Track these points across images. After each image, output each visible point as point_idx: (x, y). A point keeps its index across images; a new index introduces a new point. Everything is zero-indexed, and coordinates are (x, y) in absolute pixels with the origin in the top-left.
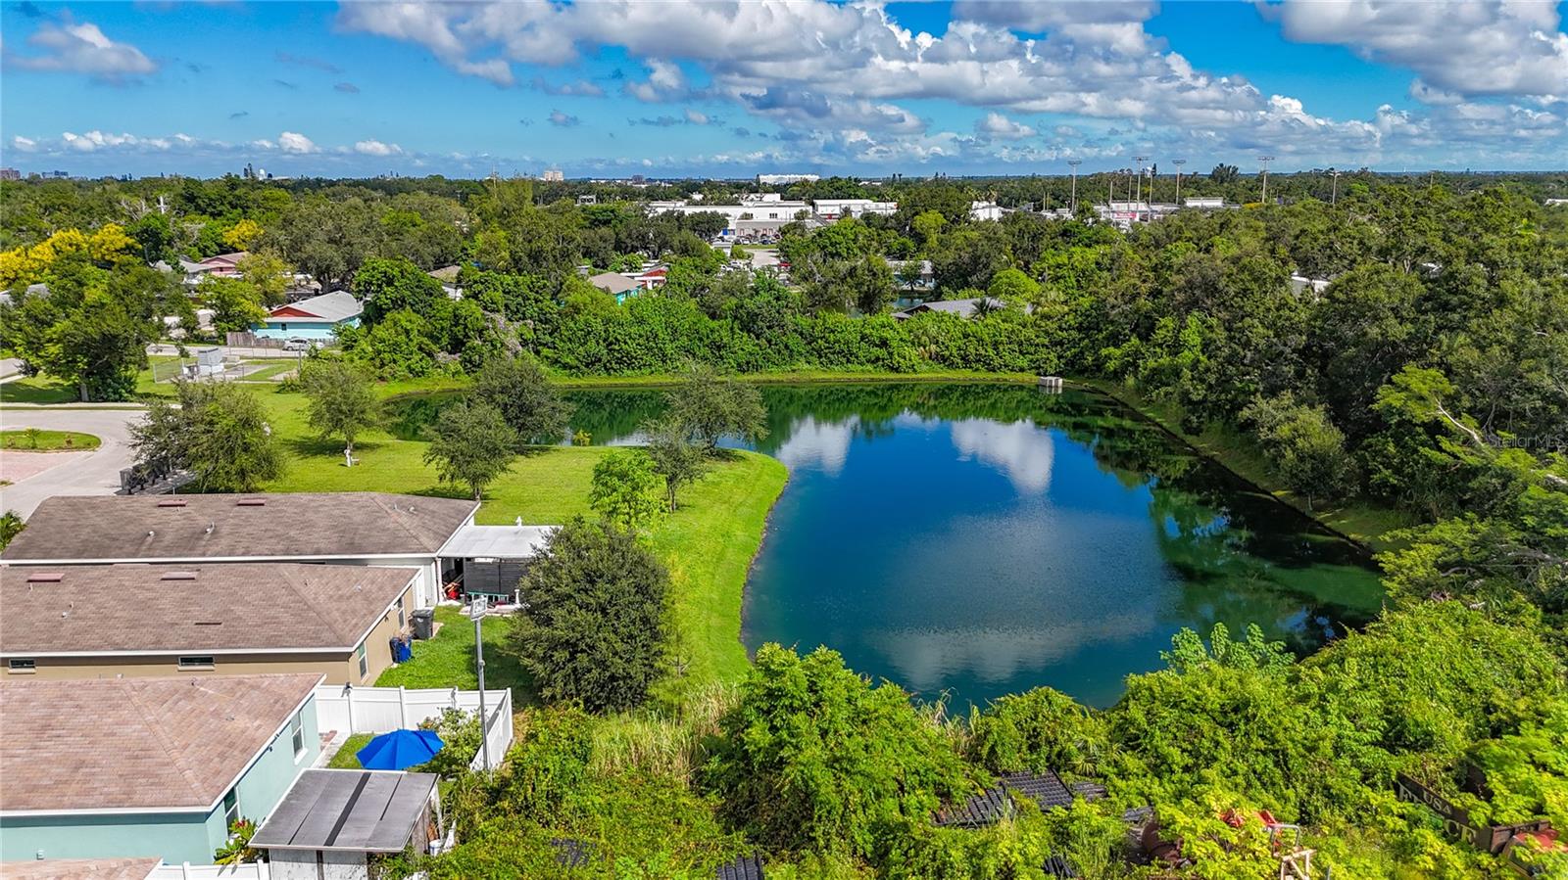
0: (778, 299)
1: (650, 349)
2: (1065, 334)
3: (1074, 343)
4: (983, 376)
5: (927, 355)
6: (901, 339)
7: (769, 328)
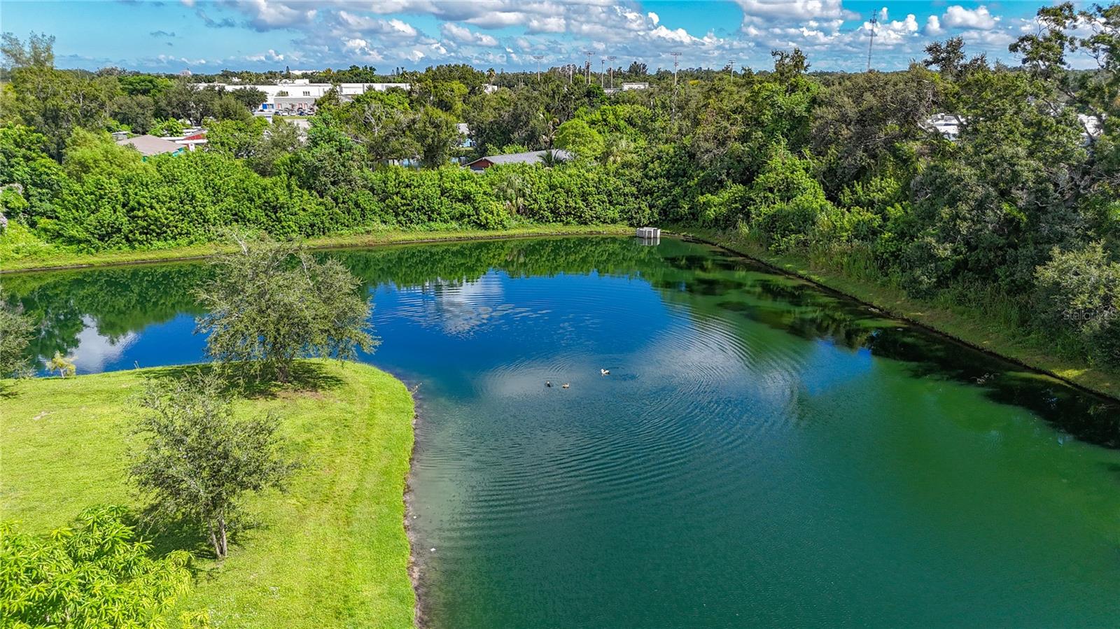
0: (340, 151)
1: (185, 214)
2: (653, 182)
3: (665, 191)
4: (575, 229)
5: (514, 210)
6: (485, 193)
7: (333, 183)
